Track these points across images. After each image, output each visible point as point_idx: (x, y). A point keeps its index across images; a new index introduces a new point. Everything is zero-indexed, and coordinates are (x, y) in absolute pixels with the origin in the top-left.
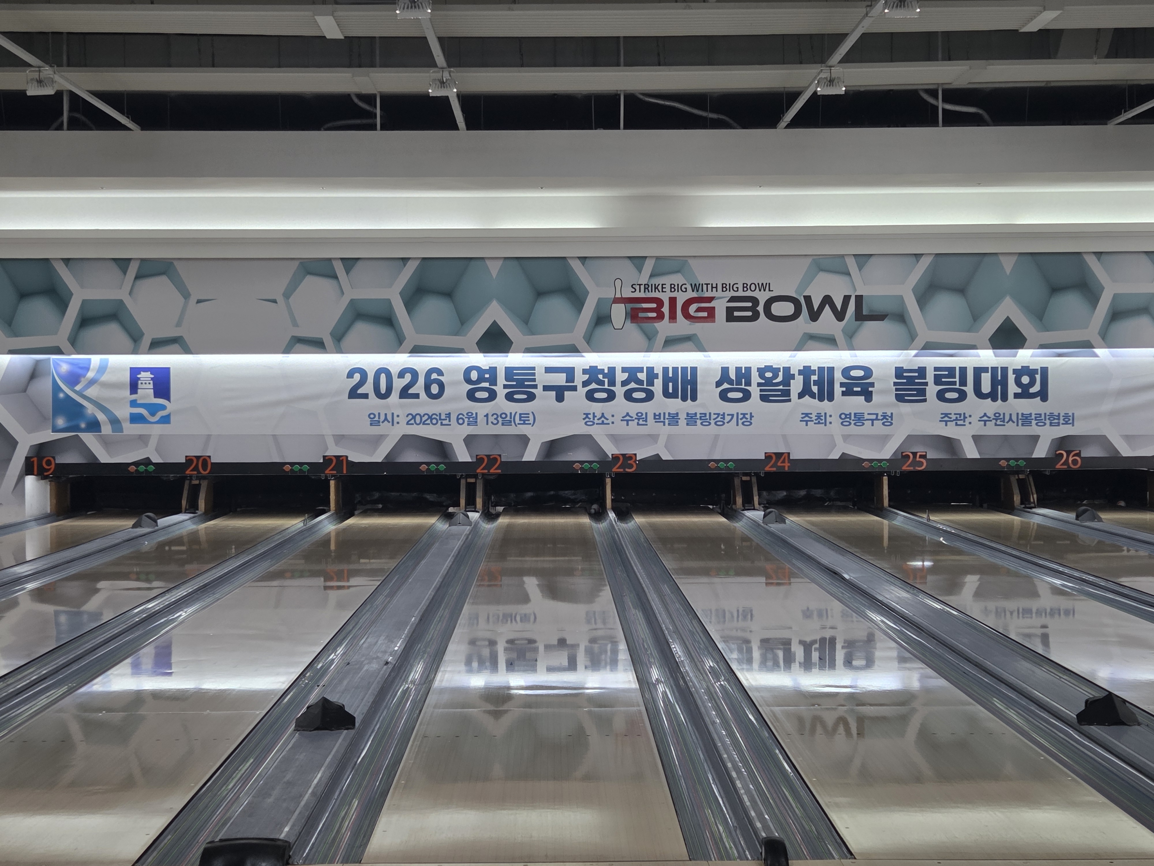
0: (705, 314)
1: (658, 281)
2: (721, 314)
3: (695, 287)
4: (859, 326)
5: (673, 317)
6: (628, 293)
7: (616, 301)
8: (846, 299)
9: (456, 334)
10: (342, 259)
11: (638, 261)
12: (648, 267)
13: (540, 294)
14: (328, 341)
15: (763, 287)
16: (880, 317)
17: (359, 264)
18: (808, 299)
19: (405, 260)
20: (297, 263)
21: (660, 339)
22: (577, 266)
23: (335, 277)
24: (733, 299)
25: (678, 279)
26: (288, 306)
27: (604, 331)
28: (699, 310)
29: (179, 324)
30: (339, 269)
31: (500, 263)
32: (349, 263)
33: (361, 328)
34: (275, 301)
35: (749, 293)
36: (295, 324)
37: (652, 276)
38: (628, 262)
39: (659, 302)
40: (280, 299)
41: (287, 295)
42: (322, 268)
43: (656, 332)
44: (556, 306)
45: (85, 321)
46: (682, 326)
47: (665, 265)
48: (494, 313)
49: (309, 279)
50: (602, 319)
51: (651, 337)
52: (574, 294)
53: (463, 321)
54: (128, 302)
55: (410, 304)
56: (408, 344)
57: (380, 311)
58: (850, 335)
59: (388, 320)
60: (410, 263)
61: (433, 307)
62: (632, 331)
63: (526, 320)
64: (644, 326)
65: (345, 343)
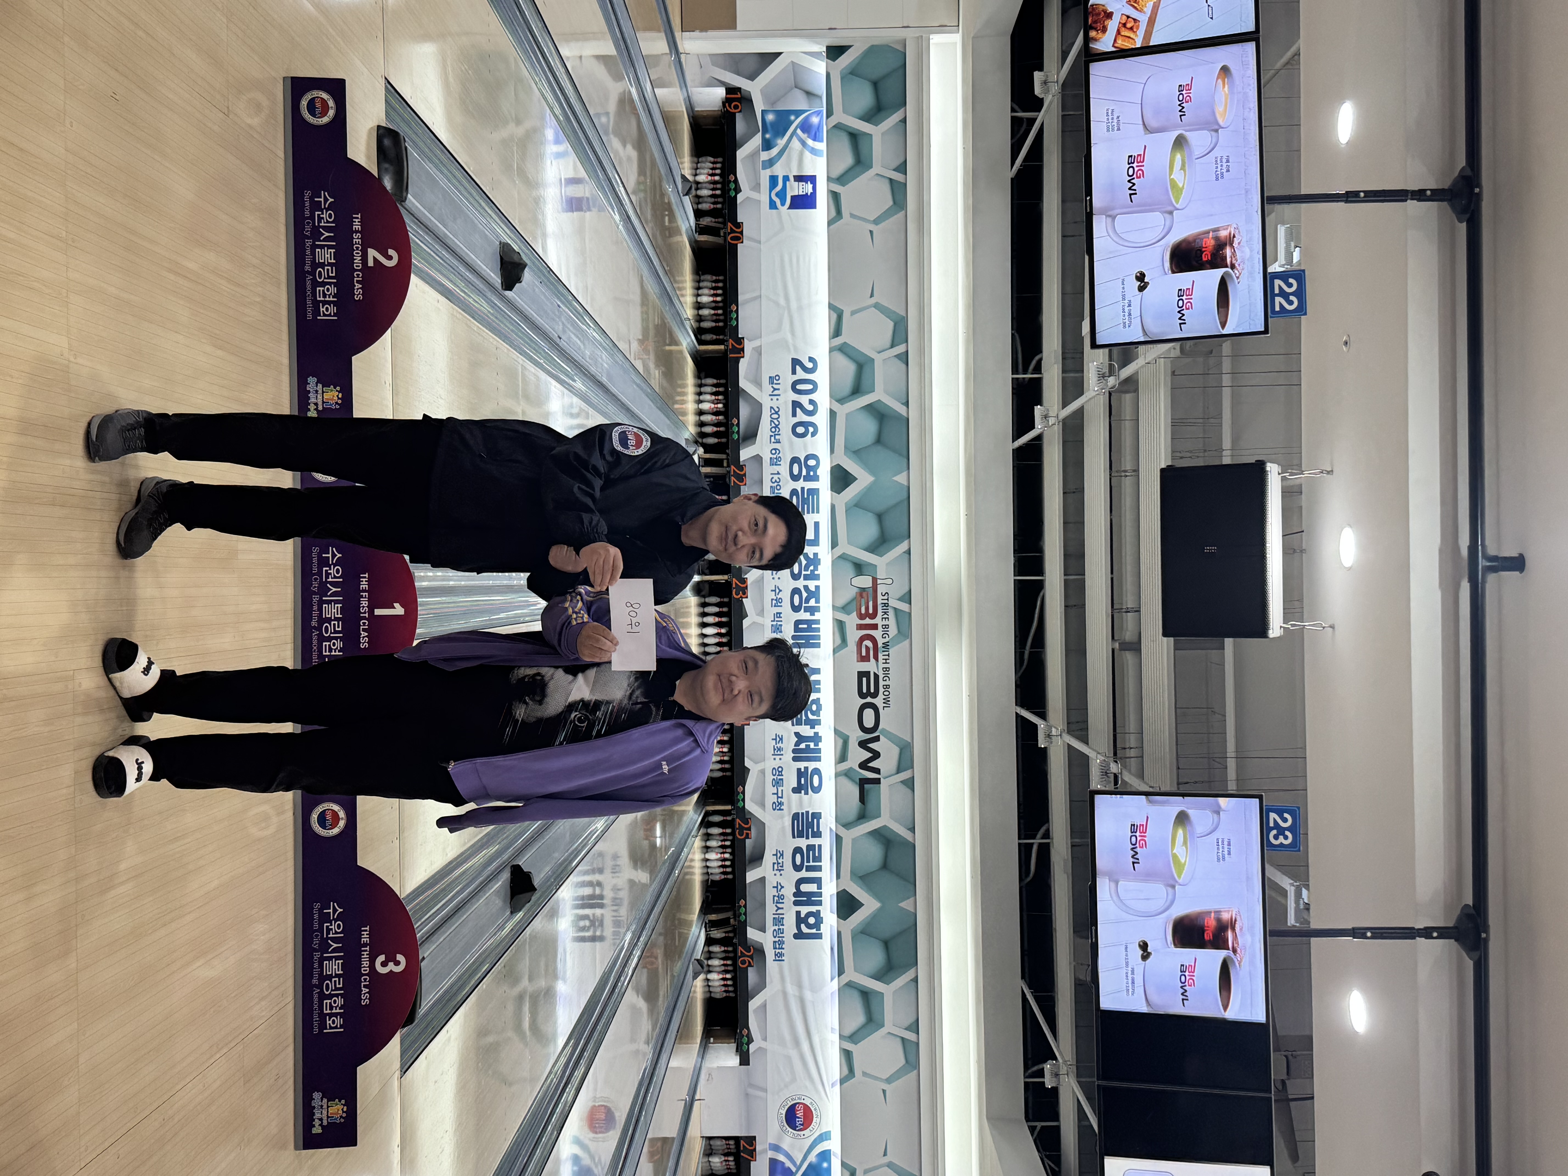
0: (864, 654)
1: (891, 613)
3: (886, 645)
4: (854, 782)
5: (860, 627)
6: (881, 589)
7: (875, 580)
8: (877, 771)
9: (846, 447)
10: (907, 351)
11: (907, 598)
12: (904, 607)
13: (880, 517)
14: (838, 341)
15: (886, 701)
16: (862, 799)
17: (904, 366)
18: (877, 739)
19: (907, 404)
20: (903, 313)
21: (842, 617)
22: (903, 547)
23: (892, 346)
24: (876, 677)
25: (893, 631)
26: (868, 307)
27: (850, 570)
28: (867, 648)
29: (852, 216)
30: (900, 349)
31: (906, 483)
32: (904, 358)
33: (849, 368)
34: (872, 296)
35: (881, 690)
36: (853, 313)
37: (895, 608)
38: (906, 589)
39: (874, 616)
40: (873, 301)
41: (877, 306)
42: (900, 334)
43: (849, 614)
44: (870, 530)
45: (855, 137)
46: (853, 635)
47: (904, 620)
48: (863, 479)
49: (891, 325)
50: (859, 568)
51: (845, 609)
52: (880, 545)
53: (856, 453)
54: (871, 173)
55: (870, 408)
56: (837, 407)
57: (865, 383)
58: (847, 774)
59: (857, 390)
60: (905, 408)
61: (869, 427)
62: (850, 593)
63: (858, 505)
64: (854, 603)
65: (838, 355)
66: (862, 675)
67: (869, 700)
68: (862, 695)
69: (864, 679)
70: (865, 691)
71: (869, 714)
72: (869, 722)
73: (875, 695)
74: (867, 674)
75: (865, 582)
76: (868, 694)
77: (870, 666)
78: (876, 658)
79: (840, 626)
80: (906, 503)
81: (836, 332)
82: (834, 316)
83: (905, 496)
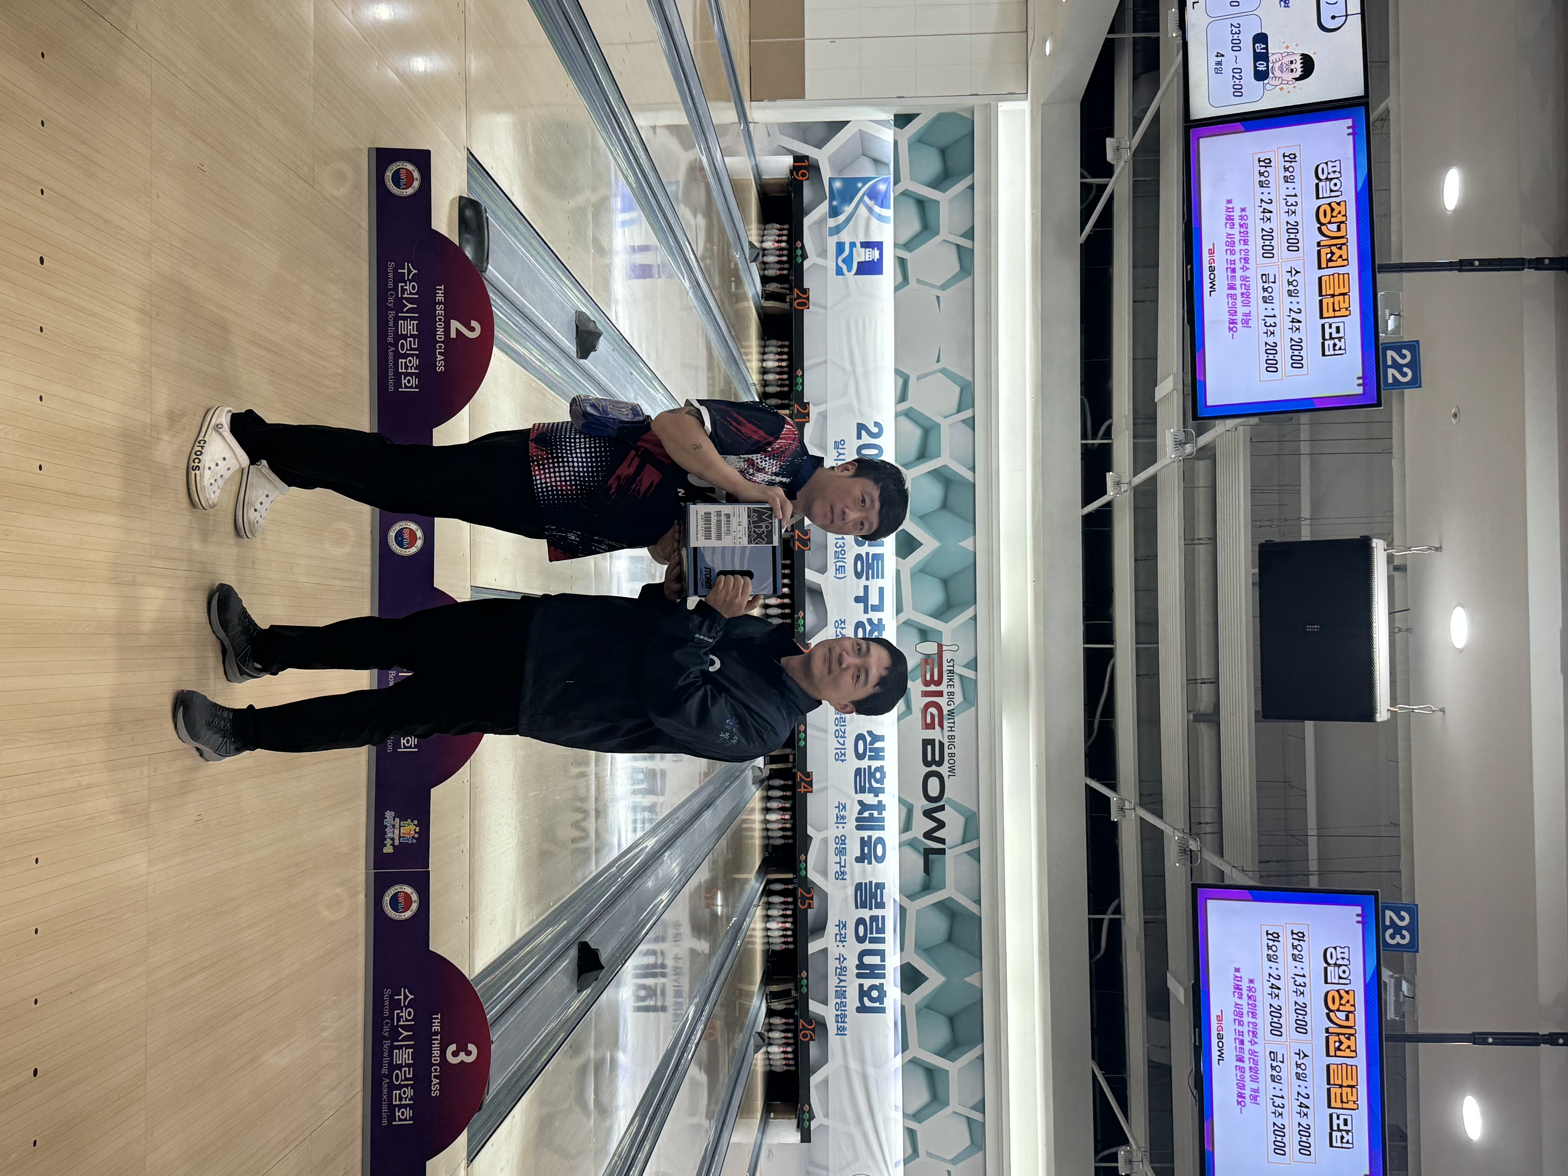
0: (929, 721)
1: (957, 680)
2: (929, 734)
3: (951, 713)
4: (919, 851)
5: (925, 694)
6: (946, 656)
7: (940, 646)
8: (942, 841)
10: (974, 416)
11: (973, 664)
12: (969, 673)
13: (945, 583)
14: (904, 406)
15: (952, 770)
16: (927, 869)
17: (970, 431)
18: (942, 808)
19: (973, 469)
20: (970, 379)
22: (969, 612)
23: (958, 412)
24: (941, 744)
25: (958, 698)
26: (935, 372)
27: (915, 636)
29: (919, 281)
30: (967, 414)
31: (971, 548)
32: (971, 422)
33: (915, 433)
34: (938, 361)
35: (946, 758)
36: (919, 378)
37: (961, 676)
38: (972, 656)
40: (939, 366)
41: (943, 371)
42: (966, 399)
44: (935, 596)
45: (921, 203)
46: (919, 702)
47: (970, 688)
48: (930, 544)
49: (957, 390)
50: (925, 634)
52: (945, 611)
53: (922, 518)
54: (937, 239)
55: (936, 474)
57: (931, 449)
58: (912, 844)
59: (923, 455)
60: (970, 473)
61: (935, 492)
63: (923, 570)
64: (919, 669)
65: (903, 420)
66: (926, 742)
67: (934, 768)
68: (927, 763)
69: (929, 747)
70: (929, 759)
71: (934, 783)
72: (934, 791)
73: (940, 763)
74: (931, 742)
75: (930, 648)
76: (934, 762)
77: (935, 734)
78: (941, 726)
80: (972, 568)
81: (902, 397)
82: (900, 381)
83: (971, 561)
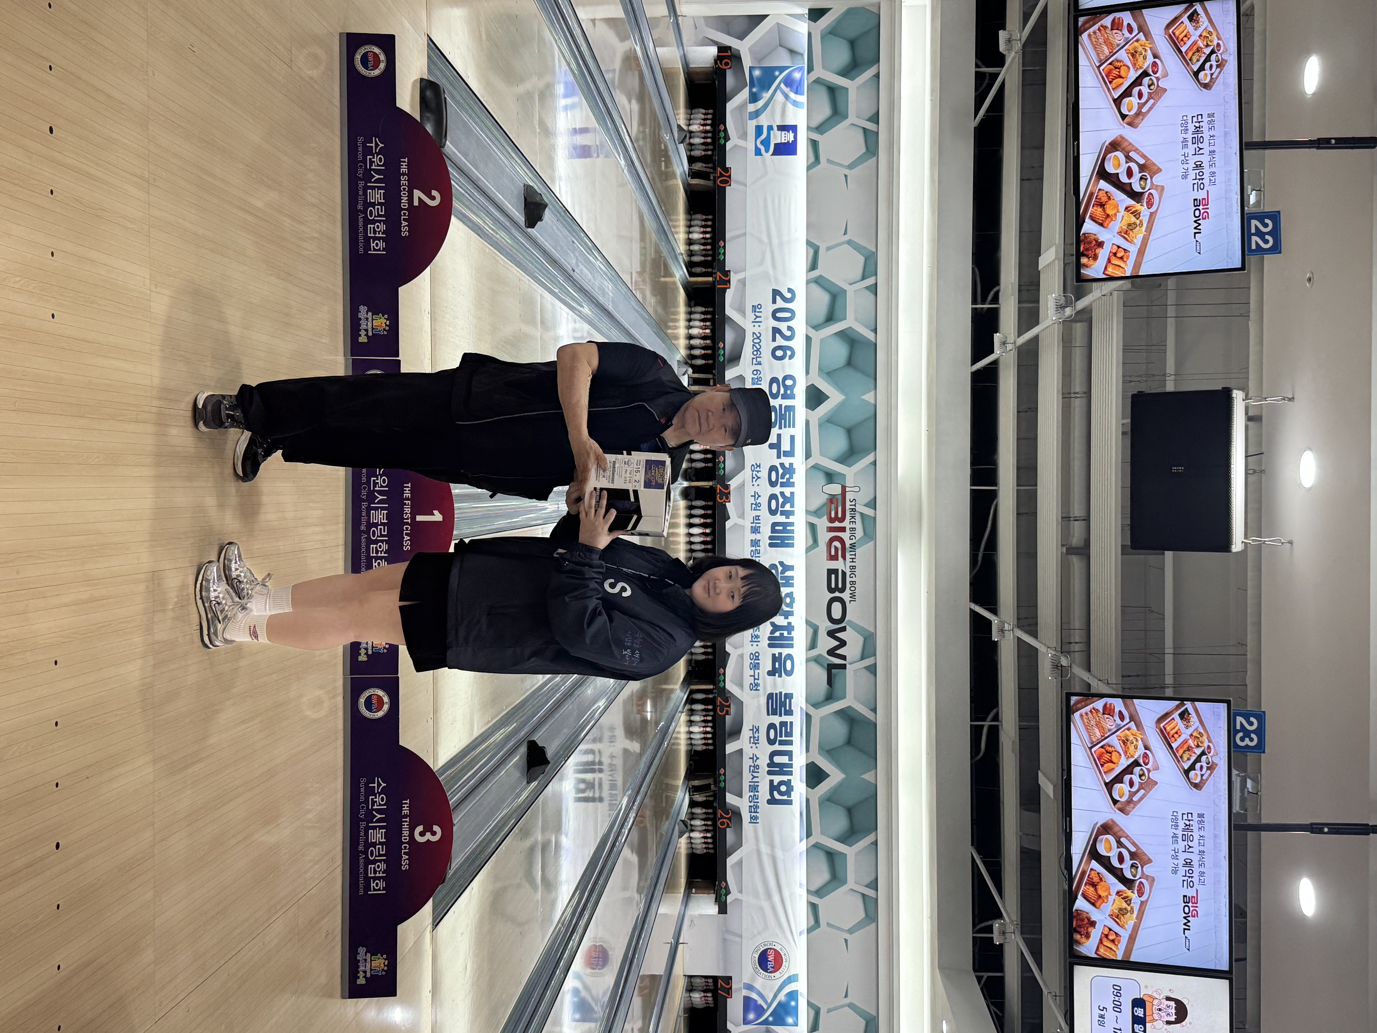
0: (833, 553)
1: (858, 518)
2: (833, 565)
3: (853, 546)
4: (823, 667)
5: (830, 529)
6: (849, 496)
7: (844, 488)
8: (844, 657)
9: (820, 369)
10: (876, 284)
11: (873, 504)
12: (869, 512)
13: (849, 431)
14: (815, 274)
15: (853, 596)
16: (830, 682)
17: (873, 297)
18: (844, 629)
19: (875, 331)
20: (874, 250)
21: (814, 520)
22: (870, 458)
23: (863, 278)
24: (844, 574)
25: (859, 533)
26: (842, 243)
27: (821, 479)
28: (836, 549)
29: (829, 161)
30: (870, 281)
31: (872, 401)
32: (874, 289)
33: (824, 298)
34: (845, 233)
35: (848, 585)
36: (828, 249)
37: (862, 514)
38: (872, 497)
39: (842, 519)
40: (847, 238)
41: (849, 242)
42: (870, 268)
43: (820, 517)
44: (840, 443)
45: (832, 90)
46: (824, 536)
47: (869, 524)
48: (835, 397)
49: (862, 259)
50: (830, 477)
51: (817, 513)
52: (849, 456)
53: (829, 374)
54: (847, 123)
55: (842, 335)
56: (812, 333)
57: (838, 312)
58: (817, 660)
59: (830, 318)
60: (873, 334)
61: (840, 352)
62: (821, 500)
63: (829, 421)
64: (825, 508)
65: (814, 286)
66: (831, 572)
67: (837, 594)
68: (831, 590)
69: (833, 576)
70: (833, 586)
71: (837, 607)
72: (837, 613)
73: (842, 590)
74: (835, 571)
75: (835, 489)
76: (837, 589)
77: (838, 565)
78: (844, 557)
79: (812, 528)
80: (873, 419)
81: (813, 266)
82: (811, 252)
83: (872, 413)
